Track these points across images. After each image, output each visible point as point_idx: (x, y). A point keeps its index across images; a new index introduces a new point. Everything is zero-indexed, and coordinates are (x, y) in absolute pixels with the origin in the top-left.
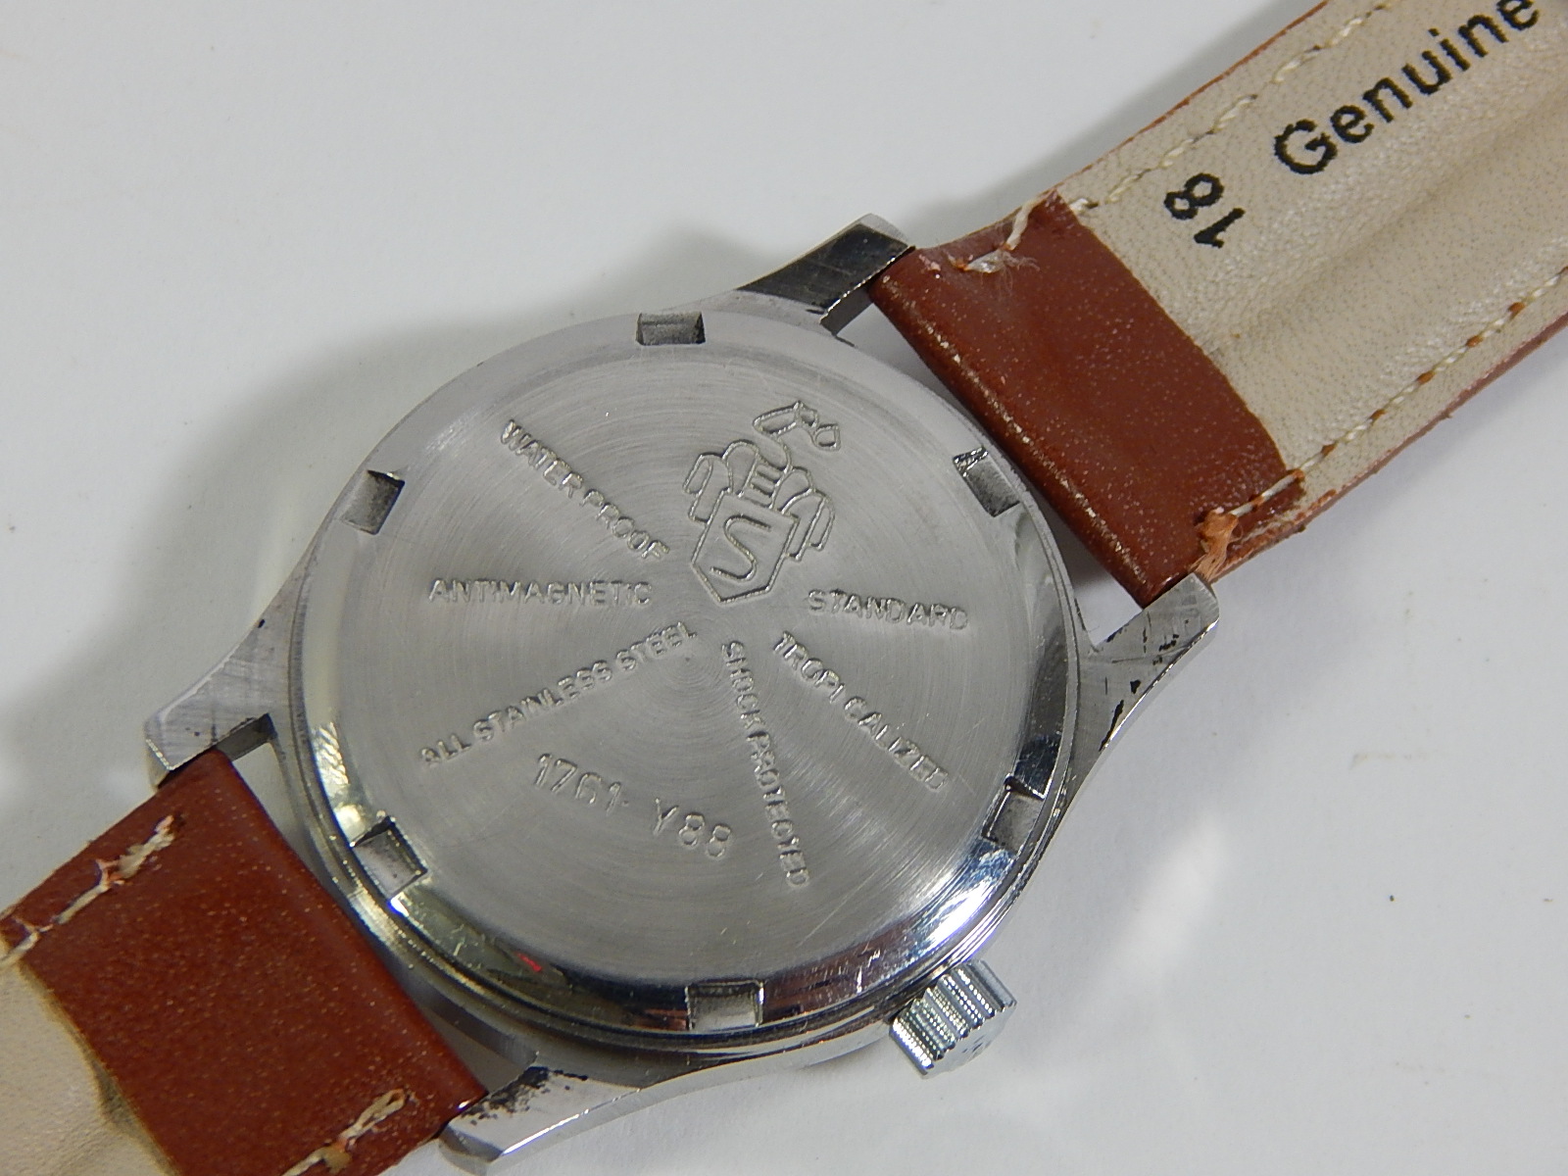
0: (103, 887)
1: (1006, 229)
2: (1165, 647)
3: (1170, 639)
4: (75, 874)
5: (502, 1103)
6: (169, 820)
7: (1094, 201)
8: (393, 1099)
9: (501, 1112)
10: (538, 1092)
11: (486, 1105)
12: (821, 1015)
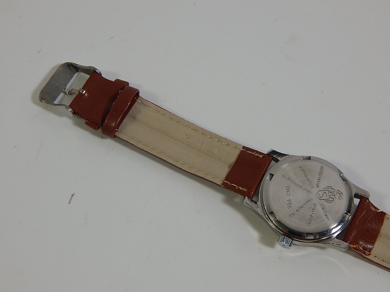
0: (253, 153)
1: (379, 210)
2: (339, 245)
3: (340, 245)
4: (253, 150)
5: (251, 201)
6: (263, 156)
7: (389, 219)
8: (246, 190)
9: (250, 201)
10: (254, 204)
11: (250, 199)
12: (277, 227)
